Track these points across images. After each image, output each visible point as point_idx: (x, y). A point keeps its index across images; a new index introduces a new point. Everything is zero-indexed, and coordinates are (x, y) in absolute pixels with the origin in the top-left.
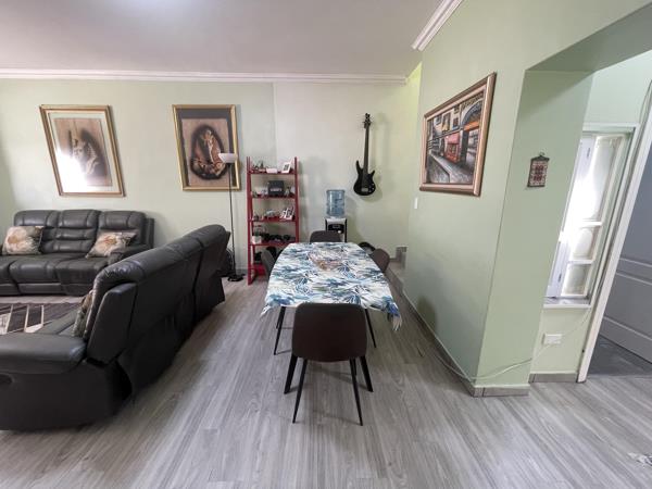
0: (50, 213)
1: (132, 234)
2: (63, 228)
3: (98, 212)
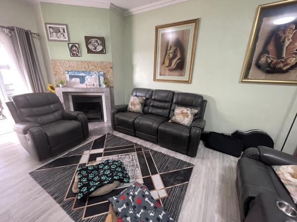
0: (149, 90)
2: (155, 100)
3: (174, 93)
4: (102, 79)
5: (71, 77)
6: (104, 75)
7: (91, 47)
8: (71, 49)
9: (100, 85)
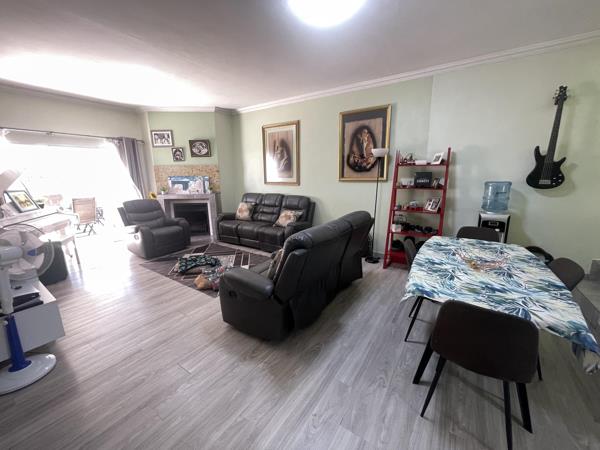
0: (259, 195)
1: (300, 213)
2: (264, 205)
3: (283, 196)
4: (207, 183)
5: (174, 183)
6: (209, 180)
7: (195, 150)
8: (174, 154)
9: (205, 191)
